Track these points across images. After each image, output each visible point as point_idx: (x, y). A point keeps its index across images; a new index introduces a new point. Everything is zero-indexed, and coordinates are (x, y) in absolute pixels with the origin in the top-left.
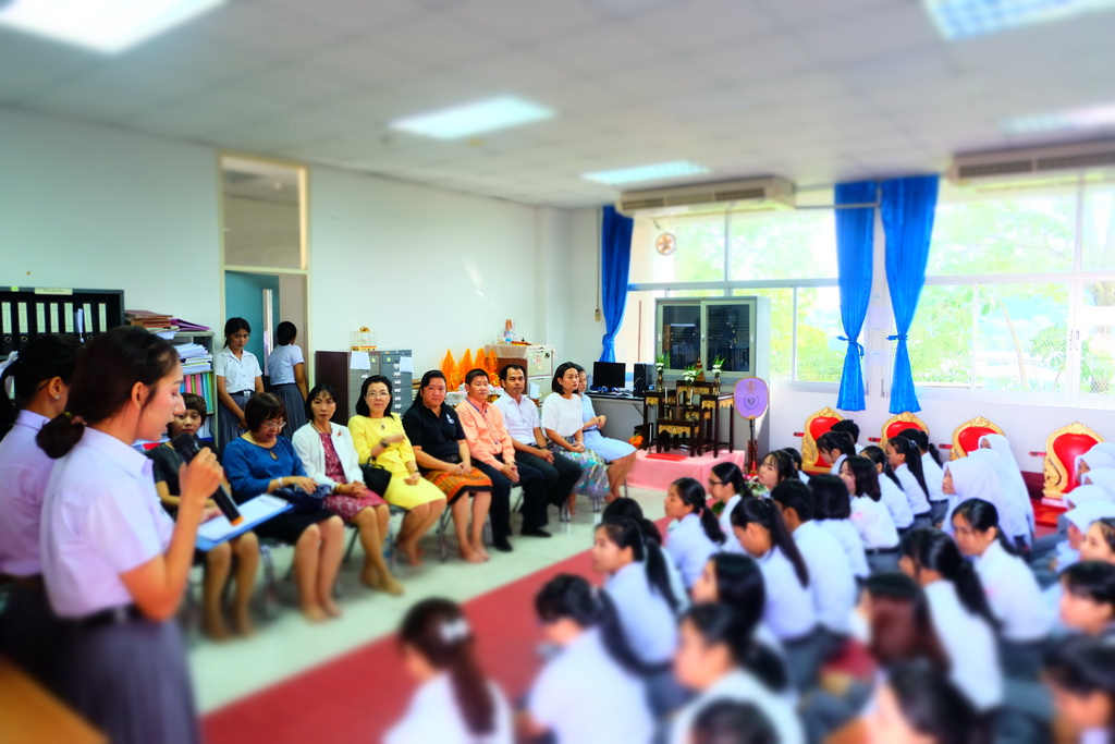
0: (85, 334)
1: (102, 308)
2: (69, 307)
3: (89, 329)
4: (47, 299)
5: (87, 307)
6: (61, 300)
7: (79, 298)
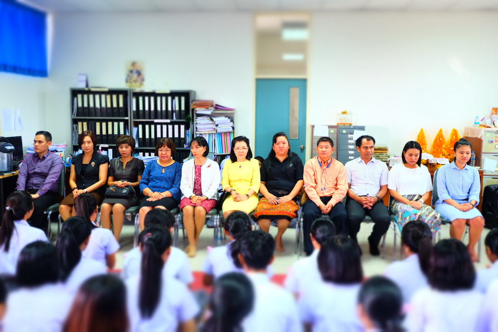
0: (175, 111)
1: (183, 99)
2: (170, 98)
3: (177, 109)
4: (161, 95)
5: (177, 99)
6: (166, 95)
7: (173, 94)
